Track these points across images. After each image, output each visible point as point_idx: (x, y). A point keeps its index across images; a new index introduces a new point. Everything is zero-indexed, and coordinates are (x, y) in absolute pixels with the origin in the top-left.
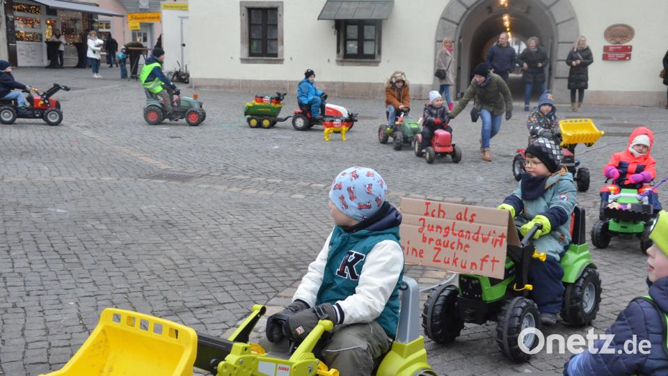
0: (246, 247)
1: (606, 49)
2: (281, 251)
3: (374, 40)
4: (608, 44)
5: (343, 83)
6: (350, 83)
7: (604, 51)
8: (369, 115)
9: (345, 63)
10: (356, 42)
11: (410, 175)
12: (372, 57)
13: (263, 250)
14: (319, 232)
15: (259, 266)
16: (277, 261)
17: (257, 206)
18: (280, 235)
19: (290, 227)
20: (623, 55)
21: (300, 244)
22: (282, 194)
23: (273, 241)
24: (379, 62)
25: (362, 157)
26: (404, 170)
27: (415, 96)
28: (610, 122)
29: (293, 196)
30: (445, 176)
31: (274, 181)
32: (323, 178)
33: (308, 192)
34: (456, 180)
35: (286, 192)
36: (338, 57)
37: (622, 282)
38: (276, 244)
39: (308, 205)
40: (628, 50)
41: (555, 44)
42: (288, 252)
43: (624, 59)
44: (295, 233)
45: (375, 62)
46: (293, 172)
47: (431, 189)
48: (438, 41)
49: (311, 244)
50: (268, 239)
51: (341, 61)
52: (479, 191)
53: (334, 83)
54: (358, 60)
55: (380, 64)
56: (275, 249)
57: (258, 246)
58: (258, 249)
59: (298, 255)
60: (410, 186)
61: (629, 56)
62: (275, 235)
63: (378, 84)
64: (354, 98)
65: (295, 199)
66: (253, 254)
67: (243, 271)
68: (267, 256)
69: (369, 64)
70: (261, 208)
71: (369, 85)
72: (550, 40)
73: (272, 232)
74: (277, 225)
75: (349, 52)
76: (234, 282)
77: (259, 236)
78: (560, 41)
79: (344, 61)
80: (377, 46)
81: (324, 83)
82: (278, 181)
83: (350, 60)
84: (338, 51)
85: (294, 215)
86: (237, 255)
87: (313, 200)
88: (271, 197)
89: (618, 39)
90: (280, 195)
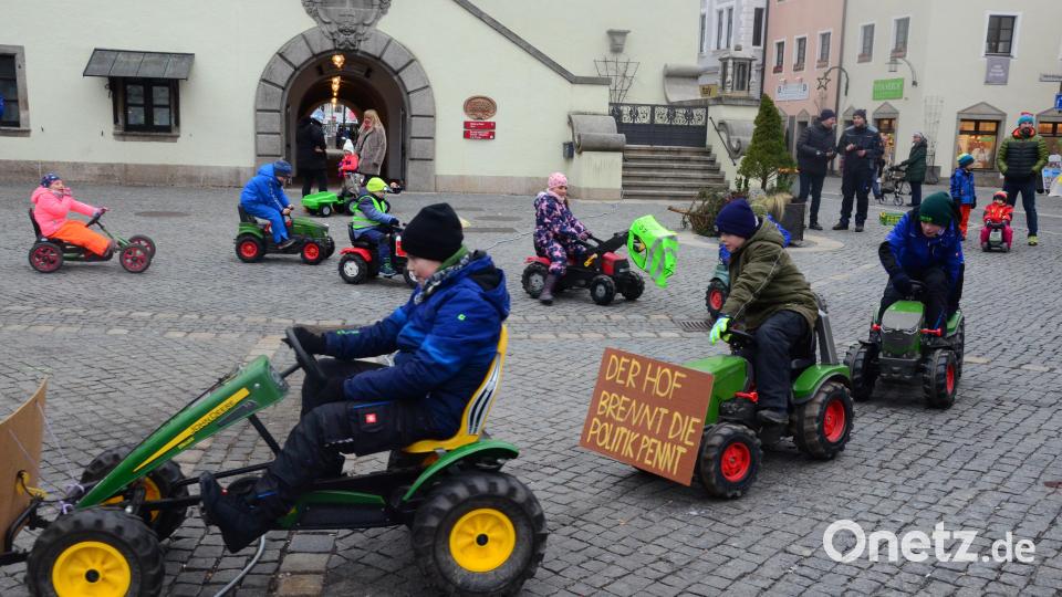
0: (74, 412)
1: (467, 125)
2: (128, 412)
3: (168, 106)
4: (469, 119)
5: (126, 165)
6: (136, 165)
7: (465, 127)
8: (176, 210)
9: (127, 138)
10: (142, 109)
11: (263, 293)
12: (167, 129)
13: (101, 413)
14: (172, 381)
15: (106, 437)
16: (129, 426)
17: (62, 350)
18: (116, 390)
19: (126, 377)
20: (486, 133)
21: (152, 400)
22: (92, 330)
23: (109, 398)
24: (178, 136)
25: (187, 271)
26: (254, 287)
27: (231, 182)
28: (483, 214)
29: (111, 332)
30: (309, 293)
31: (74, 311)
32: (144, 304)
33: (130, 323)
34: (326, 297)
35: (97, 326)
36: (116, 128)
37: (566, 411)
38: (115, 402)
39: (139, 344)
40: (491, 126)
41: (408, 117)
42: (138, 413)
43: (487, 138)
44: (136, 385)
45: (172, 137)
46: (96, 296)
47: (298, 311)
48: (258, 110)
49: (166, 398)
50: (101, 396)
51: (121, 135)
52: (360, 310)
53: (112, 165)
54: (147, 133)
55: (179, 139)
56: (119, 410)
57: (92, 408)
58: (93, 412)
59: (155, 416)
60: (270, 307)
61: (493, 134)
62: (109, 389)
63: (178, 166)
64: (145, 186)
65: (116, 337)
66: (88, 420)
67: (86, 447)
68: (110, 421)
69: (164, 139)
70: (69, 352)
71: (165, 168)
72: (402, 113)
73: (101, 386)
74: (106, 375)
75: (132, 121)
76: (76, 463)
77: (86, 393)
78: (414, 113)
79: (126, 135)
80: (173, 114)
81: (96, 164)
82: (80, 311)
83: (134, 133)
84: (116, 121)
85: (125, 359)
86: (64, 423)
87: (141, 335)
88: (78, 336)
89: (480, 114)
90: (90, 332)
